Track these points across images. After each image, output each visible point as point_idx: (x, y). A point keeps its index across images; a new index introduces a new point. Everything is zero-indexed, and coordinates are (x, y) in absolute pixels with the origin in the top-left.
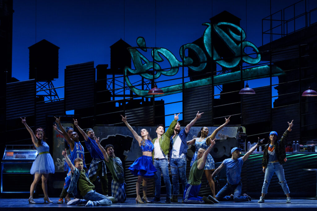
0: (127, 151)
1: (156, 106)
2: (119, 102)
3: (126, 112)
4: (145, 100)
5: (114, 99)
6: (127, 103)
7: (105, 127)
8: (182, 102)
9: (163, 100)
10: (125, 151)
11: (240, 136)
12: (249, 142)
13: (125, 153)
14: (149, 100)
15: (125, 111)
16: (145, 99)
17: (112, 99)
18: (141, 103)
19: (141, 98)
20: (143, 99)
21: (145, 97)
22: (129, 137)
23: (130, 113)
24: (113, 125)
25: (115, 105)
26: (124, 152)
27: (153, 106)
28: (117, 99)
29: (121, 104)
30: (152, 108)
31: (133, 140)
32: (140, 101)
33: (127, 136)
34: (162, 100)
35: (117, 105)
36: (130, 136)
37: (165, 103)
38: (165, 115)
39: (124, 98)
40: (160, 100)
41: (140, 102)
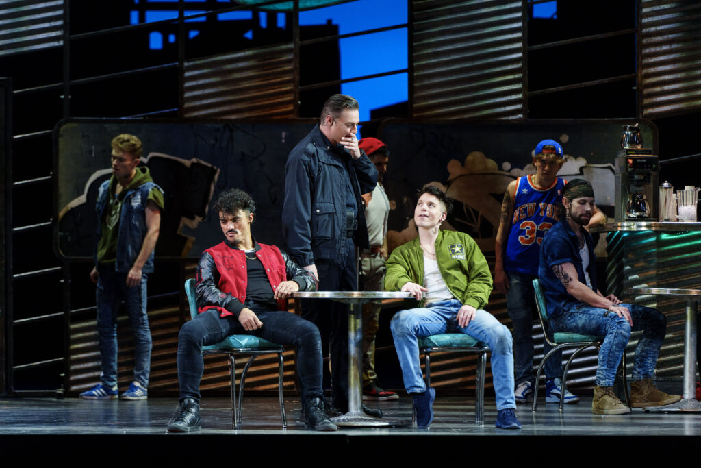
0: (192, 218)
1: (306, 42)
2: (163, 27)
3: (190, 69)
4: (263, 24)
5: (142, 18)
6: (193, 34)
7: (107, 126)
8: (405, 30)
9: (334, 22)
10: (185, 221)
11: (631, 161)
12: (666, 185)
13: (186, 227)
14: (281, 21)
15: (186, 64)
16: (263, 16)
17: (134, 18)
18: (249, 35)
19: (247, 15)
20: (256, 18)
21: (263, 10)
22: (198, 165)
23: (205, 71)
24: (139, 117)
25: (147, 41)
26: (181, 225)
27: (291, 46)
28: (153, 17)
29: (172, 38)
30: (288, 53)
31: (216, 177)
32: (242, 25)
33: (194, 160)
34: (329, 21)
35: (156, 41)
36: (203, 163)
37: (342, 32)
38: (344, 76)
39: (181, 14)
40: (323, 21)
41: (246, 31)
